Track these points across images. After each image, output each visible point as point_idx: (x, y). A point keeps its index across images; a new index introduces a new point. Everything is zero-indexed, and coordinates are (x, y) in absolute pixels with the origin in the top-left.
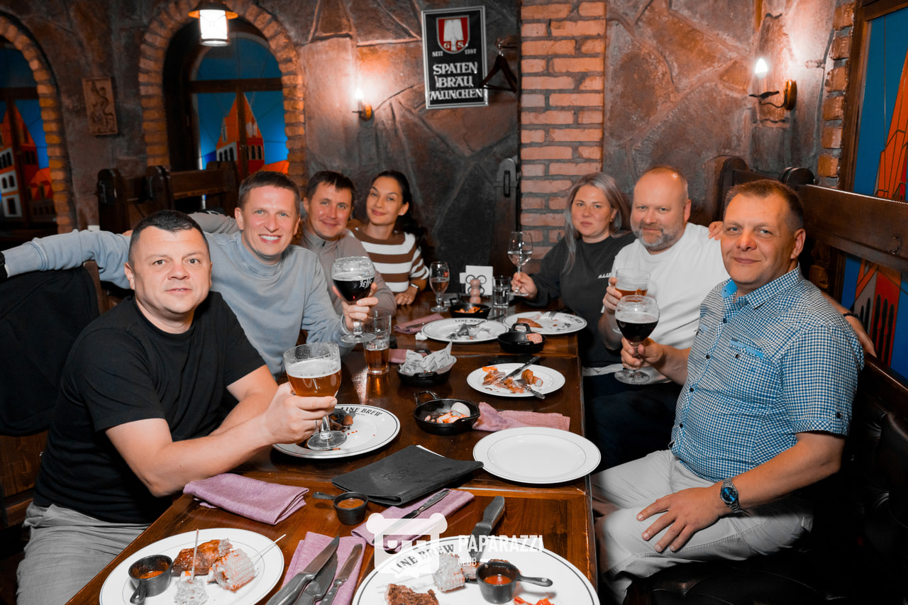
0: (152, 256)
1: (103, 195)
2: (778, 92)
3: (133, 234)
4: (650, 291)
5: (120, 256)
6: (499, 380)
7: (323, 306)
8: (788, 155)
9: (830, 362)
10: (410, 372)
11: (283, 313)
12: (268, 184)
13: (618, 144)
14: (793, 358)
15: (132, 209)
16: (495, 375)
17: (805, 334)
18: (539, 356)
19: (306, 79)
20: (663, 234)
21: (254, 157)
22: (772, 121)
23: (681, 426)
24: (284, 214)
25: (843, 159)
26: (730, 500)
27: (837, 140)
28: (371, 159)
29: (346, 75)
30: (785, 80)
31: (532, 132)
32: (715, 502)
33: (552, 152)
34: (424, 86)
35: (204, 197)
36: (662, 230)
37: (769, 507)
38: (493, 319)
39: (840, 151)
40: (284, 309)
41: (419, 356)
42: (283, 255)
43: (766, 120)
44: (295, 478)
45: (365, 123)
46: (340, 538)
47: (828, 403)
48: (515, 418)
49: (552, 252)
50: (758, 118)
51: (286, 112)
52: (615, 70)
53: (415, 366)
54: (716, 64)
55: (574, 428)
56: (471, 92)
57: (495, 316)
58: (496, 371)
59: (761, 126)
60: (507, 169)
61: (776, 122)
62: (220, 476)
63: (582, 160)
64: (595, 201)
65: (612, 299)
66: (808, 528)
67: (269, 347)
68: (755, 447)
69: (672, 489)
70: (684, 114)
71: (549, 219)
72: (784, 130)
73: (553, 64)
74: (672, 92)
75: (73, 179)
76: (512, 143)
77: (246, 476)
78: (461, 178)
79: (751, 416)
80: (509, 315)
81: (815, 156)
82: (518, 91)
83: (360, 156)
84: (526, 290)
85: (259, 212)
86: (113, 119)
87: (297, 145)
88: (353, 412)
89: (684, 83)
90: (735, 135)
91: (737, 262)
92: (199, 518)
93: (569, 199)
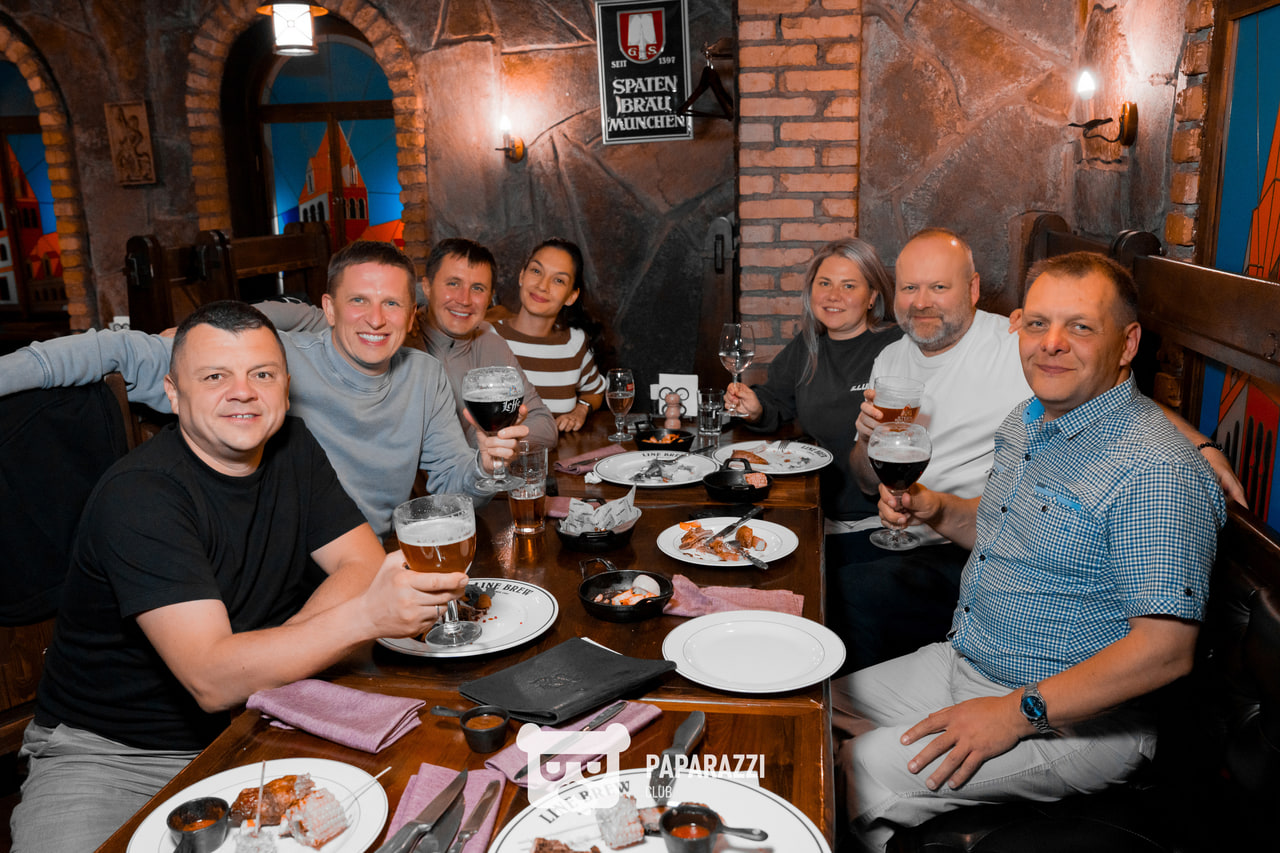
0: (203, 368)
1: (134, 274)
2: (1110, 120)
3: (177, 334)
4: (925, 409)
5: (156, 367)
6: (704, 541)
7: (451, 436)
8: (1125, 211)
9: (1176, 515)
10: (575, 530)
11: (392, 446)
12: (370, 260)
13: (879, 195)
14: (1122, 510)
15: (176, 293)
16: (698, 535)
17: (1140, 475)
18: (762, 506)
19: (428, 102)
20: (944, 323)
21: (353, 215)
22: (1103, 161)
23: (967, 610)
24: (392, 303)
25: (1201, 219)
26: (1035, 715)
27: (1191, 192)
28: (523, 218)
29: (487, 96)
30: (1121, 101)
31: (755, 179)
32: (1013, 719)
33: (783, 207)
34: (599, 111)
35: (281, 274)
36: (942, 318)
37: (1093, 724)
38: (698, 452)
39: (1196, 207)
40: (394, 439)
41: (588, 507)
42: (392, 364)
43: (1096, 159)
44: (407, 686)
45: (514, 165)
46: (470, 773)
47: (1173, 574)
48: (724, 598)
49: (785, 353)
50: (1084, 156)
51: (399, 150)
52: (875, 88)
53: (582, 522)
54: (1022, 79)
55: (809, 613)
56: (668, 120)
57: (702, 447)
58: (699, 529)
59: (1087, 168)
60: (720, 232)
61: (1109, 163)
62: (298, 683)
63: (829, 219)
64: (846, 278)
65: (869, 420)
66: (1150, 754)
67: (373, 495)
68: (1072, 639)
69: (954, 699)
70: (977, 152)
71: (781, 304)
72: (1121, 175)
73: (785, 79)
74: (959, 119)
75: (92, 250)
76: (728, 193)
77: (337, 683)
78: (654, 244)
79: (1066, 595)
80: (722, 445)
81: (1163, 214)
82: (737, 119)
83: (507, 215)
84: (746, 408)
85: (357, 299)
86: (149, 163)
87: (416, 198)
88: (492, 590)
89: (976, 106)
90: (1051, 181)
91: (1042, 372)
92: (270, 743)
93: (808, 277)
